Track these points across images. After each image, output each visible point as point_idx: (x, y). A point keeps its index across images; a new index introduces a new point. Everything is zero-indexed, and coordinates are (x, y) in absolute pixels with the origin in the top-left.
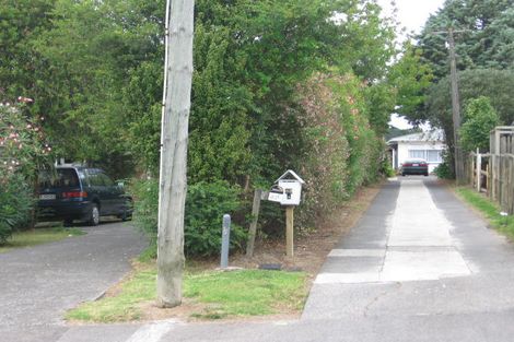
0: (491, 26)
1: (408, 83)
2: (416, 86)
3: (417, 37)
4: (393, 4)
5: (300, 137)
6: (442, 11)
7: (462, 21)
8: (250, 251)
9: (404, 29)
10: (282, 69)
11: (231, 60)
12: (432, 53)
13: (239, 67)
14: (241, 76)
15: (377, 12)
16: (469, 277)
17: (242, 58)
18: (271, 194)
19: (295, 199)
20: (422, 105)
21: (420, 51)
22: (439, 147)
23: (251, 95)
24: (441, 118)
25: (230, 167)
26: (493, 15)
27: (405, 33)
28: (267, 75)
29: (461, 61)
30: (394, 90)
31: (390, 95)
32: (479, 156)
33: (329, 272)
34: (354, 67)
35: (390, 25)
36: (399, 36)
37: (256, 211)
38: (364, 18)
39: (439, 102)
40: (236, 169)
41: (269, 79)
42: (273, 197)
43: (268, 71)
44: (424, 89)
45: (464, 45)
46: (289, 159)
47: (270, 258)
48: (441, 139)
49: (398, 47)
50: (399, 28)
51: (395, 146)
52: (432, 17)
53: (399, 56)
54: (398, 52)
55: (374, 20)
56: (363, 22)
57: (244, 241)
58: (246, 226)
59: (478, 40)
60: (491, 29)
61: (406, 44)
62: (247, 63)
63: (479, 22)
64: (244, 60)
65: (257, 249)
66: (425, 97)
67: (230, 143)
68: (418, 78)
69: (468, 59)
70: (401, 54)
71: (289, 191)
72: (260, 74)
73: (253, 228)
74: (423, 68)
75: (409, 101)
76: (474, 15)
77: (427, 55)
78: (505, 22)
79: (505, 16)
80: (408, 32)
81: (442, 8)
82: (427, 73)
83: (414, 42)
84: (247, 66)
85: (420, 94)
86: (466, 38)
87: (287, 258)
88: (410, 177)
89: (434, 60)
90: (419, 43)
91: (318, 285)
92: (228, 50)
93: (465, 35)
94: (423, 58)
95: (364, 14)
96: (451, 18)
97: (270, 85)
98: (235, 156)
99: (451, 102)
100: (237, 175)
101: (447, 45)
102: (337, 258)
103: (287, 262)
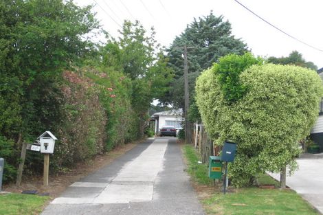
0: (213, 45)
1: (159, 79)
2: (164, 81)
3: (167, 50)
4: (152, 29)
5: (58, 110)
6: (184, 35)
7: (196, 42)
8: (18, 182)
9: (158, 45)
10: (42, 67)
11: (10, 60)
12: (176, 60)
13: (15, 65)
14: (16, 71)
15: (142, 34)
16: (149, 202)
17: (17, 59)
18: (33, 146)
19: (50, 150)
20: (168, 92)
21: (168, 59)
22: (180, 119)
23: (22, 83)
24: (179, 101)
25: (7, 128)
26: (215, 39)
27: (159, 48)
28: (33, 70)
29: (193, 66)
30: (149, 83)
31: (146, 86)
32: (197, 125)
33: (64, 196)
34: (126, 67)
35: (150, 42)
36: (155, 49)
37: (23, 156)
38: (134, 37)
39: (177, 91)
40: (11, 129)
41: (34, 73)
42: (34, 148)
43: (34, 68)
44: (170, 83)
45: (196, 56)
46: (52, 124)
47: (31, 186)
48: (181, 114)
49: (154, 56)
50: (156, 44)
51: (157, 118)
52: (177, 38)
53: (154, 62)
54: (154, 59)
55: (140, 39)
56: (134, 40)
57: (15, 175)
58: (17, 166)
59: (205, 53)
60: (212, 47)
61: (160, 54)
62: (21, 63)
63: (206, 43)
64: (18, 61)
65: (23, 181)
66: (170, 88)
67: (6, 112)
68: (166, 76)
69: (198, 65)
70: (157, 61)
71: (47, 144)
72: (29, 70)
73: (21, 167)
74: (170, 70)
75: (160, 90)
76: (203, 38)
77: (173, 62)
78: (222, 43)
79: (222, 39)
80: (161, 47)
81: (184, 33)
82: (171, 73)
83: (166, 54)
84: (20, 64)
85: (167, 86)
86: (197, 52)
87: (42, 187)
88: (166, 137)
89: (177, 65)
90: (169, 54)
91: (52, 205)
92: (8, 54)
93: (197, 50)
94: (170, 64)
95: (134, 35)
96: (189, 39)
97: (35, 77)
98: (9, 121)
99: (184, 92)
100: (12, 133)
101: (183, 56)
102: (75, 188)
103: (42, 190)
